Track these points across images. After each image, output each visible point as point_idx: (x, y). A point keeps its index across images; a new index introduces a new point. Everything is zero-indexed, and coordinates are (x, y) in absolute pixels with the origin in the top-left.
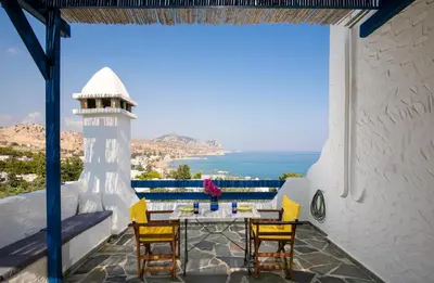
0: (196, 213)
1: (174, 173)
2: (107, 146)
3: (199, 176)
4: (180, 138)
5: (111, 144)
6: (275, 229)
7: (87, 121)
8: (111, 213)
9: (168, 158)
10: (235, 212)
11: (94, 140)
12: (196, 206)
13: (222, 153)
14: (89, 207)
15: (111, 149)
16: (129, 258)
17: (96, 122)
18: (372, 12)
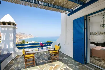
0: (39, 50)
1: (21, 42)
2: (10, 35)
3: (28, 43)
4: (22, 34)
5: (11, 35)
6: (55, 52)
7: (2, 29)
8: (11, 54)
9: (18, 39)
10: (47, 49)
11: (5, 34)
12: (39, 49)
13: (33, 37)
14: (5, 52)
15: (11, 36)
16: (20, 64)
17: (6, 29)
18: (70, 12)
